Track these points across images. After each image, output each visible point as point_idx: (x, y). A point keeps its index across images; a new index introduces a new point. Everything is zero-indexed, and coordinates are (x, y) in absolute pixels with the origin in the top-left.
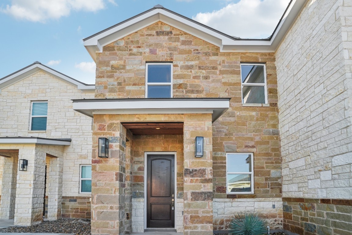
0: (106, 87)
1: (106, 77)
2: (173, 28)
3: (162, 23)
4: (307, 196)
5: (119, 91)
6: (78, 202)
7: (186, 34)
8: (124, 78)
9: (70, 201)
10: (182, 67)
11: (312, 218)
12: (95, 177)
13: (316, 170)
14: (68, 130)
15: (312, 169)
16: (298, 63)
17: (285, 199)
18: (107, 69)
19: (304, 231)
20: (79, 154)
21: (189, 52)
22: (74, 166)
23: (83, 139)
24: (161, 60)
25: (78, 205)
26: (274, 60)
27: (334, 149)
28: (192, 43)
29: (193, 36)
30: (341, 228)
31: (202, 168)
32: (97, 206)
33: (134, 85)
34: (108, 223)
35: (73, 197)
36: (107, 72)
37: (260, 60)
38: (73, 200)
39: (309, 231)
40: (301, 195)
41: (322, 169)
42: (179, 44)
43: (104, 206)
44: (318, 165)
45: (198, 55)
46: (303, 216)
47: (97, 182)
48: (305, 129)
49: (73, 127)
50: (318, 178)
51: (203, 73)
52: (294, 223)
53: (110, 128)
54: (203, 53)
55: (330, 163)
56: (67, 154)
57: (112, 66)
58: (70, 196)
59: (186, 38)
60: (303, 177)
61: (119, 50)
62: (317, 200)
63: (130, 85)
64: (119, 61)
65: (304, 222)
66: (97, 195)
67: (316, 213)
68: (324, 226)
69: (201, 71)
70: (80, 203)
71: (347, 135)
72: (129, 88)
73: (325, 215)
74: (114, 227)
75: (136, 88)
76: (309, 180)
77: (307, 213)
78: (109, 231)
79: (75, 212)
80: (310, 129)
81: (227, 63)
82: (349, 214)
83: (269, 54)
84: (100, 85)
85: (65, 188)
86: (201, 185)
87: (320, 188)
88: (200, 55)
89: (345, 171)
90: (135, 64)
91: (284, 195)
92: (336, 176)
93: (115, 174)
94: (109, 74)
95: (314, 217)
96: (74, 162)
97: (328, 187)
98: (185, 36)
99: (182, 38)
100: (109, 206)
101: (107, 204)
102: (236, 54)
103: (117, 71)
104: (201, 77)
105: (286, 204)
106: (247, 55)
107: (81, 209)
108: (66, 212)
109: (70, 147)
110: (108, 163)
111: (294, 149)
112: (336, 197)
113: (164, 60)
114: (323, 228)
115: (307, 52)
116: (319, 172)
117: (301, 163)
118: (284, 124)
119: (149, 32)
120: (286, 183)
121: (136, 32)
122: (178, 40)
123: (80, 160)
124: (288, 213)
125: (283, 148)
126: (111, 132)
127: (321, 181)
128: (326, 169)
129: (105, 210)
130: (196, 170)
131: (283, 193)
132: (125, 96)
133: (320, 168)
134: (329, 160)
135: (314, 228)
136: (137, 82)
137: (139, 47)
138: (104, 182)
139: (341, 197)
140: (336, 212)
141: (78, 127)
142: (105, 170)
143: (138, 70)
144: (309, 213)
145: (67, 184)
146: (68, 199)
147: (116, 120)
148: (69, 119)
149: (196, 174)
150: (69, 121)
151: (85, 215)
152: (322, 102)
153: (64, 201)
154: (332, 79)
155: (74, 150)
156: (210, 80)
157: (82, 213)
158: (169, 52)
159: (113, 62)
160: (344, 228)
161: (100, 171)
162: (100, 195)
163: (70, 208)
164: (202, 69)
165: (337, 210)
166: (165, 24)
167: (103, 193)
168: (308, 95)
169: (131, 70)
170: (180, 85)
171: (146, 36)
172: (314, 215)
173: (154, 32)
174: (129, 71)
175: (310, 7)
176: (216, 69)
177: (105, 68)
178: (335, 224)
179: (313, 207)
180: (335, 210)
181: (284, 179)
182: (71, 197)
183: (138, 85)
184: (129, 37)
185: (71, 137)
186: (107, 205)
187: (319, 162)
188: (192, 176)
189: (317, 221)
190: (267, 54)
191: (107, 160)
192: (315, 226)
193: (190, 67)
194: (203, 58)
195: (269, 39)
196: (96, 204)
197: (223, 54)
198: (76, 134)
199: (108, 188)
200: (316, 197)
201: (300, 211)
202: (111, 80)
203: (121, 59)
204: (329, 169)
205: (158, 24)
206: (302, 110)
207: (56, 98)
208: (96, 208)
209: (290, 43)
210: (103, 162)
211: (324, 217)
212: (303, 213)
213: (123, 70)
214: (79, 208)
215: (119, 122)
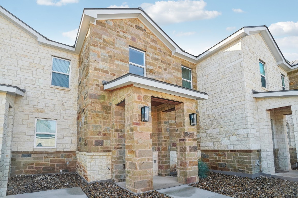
0: (99, 56)
1: (99, 48)
2: (146, 27)
3: (139, 20)
4: (220, 149)
5: (110, 63)
6: (33, 157)
7: (153, 35)
8: (113, 53)
9: (23, 156)
10: (152, 58)
11: (224, 160)
12: (137, 136)
13: (227, 135)
14: (21, 79)
15: (224, 135)
16: (215, 77)
17: (202, 151)
18: (100, 41)
19: (218, 167)
20: (34, 106)
21: (155, 48)
22: (29, 119)
23: (40, 92)
24: (139, 48)
25: (32, 160)
26: (195, 68)
27: (239, 126)
28: (157, 43)
29: (157, 38)
30: (242, 163)
31: (193, 132)
32: (139, 159)
33: (121, 61)
34: (146, 171)
35: (27, 152)
36: (100, 43)
37: (190, 67)
38: (27, 155)
39: (222, 167)
40: (216, 148)
41: (231, 135)
42: (150, 40)
43: (144, 159)
44: (228, 133)
45: (160, 52)
46: (217, 159)
47: (139, 140)
48: (220, 113)
49: (27, 78)
50: (228, 140)
51: (164, 66)
52: (210, 164)
53: (146, 99)
54: (163, 52)
55: (236, 133)
56: (20, 105)
57: (104, 40)
58: (22, 151)
59: (154, 38)
60: (218, 139)
61: (109, 28)
62: (227, 151)
63: (118, 60)
64: (109, 38)
65: (218, 163)
66: (139, 150)
67: (226, 157)
68: (232, 163)
69: (162, 64)
70: (34, 158)
71: (246, 121)
72: (117, 63)
73: (232, 158)
74: (150, 174)
75: (123, 64)
76: (222, 140)
77: (221, 158)
78: (147, 177)
79: (28, 169)
80: (223, 114)
81: (176, 63)
82: (246, 157)
83: (194, 64)
84: (94, 52)
85: (16, 142)
86: (193, 142)
87: (229, 145)
88: (162, 53)
89: (244, 137)
90: (122, 45)
91: (202, 148)
92: (240, 139)
93: (149, 134)
94: (102, 45)
95: (225, 159)
96: (29, 115)
97: (235, 144)
98: (153, 36)
99: (152, 37)
100: (147, 158)
101: (145, 156)
102: (179, 59)
103: (108, 45)
104: (162, 68)
105: (204, 153)
106: (184, 61)
107: (36, 164)
108: (16, 169)
109: (24, 98)
110: (145, 125)
111: (211, 123)
112: (239, 149)
113: (141, 49)
114: (231, 164)
115: (222, 74)
116: (229, 137)
117: (216, 131)
118: (203, 107)
119: (131, 24)
120: (204, 141)
121: (122, 20)
122: (149, 37)
123: (37, 114)
124: (205, 159)
125: (202, 121)
126: (146, 102)
127: (230, 141)
128: (233, 135)
129: (144, 162)
130: (190, 133)
131: (201, 147)
132: (115, 68)
133: (230, 135)
134: (235, 131)
135: (225, 165)
136: (123, 59)
137: (125, 32)
138: (143, 140)
139: (242, 149)
140: (239, 156)
141: (34, 79)
142: (143, 131)
143: (124, 50)
144: (222, 158)
145: (18, 138)
146: (20, 155)
147: (148, 94)
148: (22, 69)
149: (190, 136)
150: (22, 70)
151: (41, 170)
152: (232, 102)
153: (14, 157)
154: (238, 93)
155: (29, 102)
156: (167, 72)
157: (37, 168)
158: (144, 44)
159: (104, 37)
160: (243, 163)
161: (140, 132)
162: (140, 150)
163: (22, 164)
164: (163, 63)
165: (240, 155)
166: (141, 22)
167: (142, 149)
168: (222, 96)
169: (119, 48)
170: (151, 70)
171: (129, 25)
172: (225, 158)
173: (134, 25)
174: (117, 48)
175: (225, 52)
176: (170, 65)
177: (98, 39)
178: (238, 162)
179: (225, 155)
180: (239, 155)
181: (202, 139)
182: (24, 152)
183: (124, 62)
184: (117, 21)
185: (25, 88)
186: (145, 158)
187: (229, 131)
188: (189, 137)
189: (227, 161)
190: (193, 64)
191: (144, 123)
192: (226, 164)
193: (156, 59)
194: (164, 55)
195: (197, 57)
196: (138, 157)
197: (174, 57)
198: (32, 86)
199: (146, 145)
200: (227, 149)
201: (215, 157)
202: (103, 51)
203: (111, 37)
204: (235, 135)
205: (136, 20)
206: (218, 103)
207: (5, 41)
208: (139, 160)
209: (209, 64)
210: (142, 124)
211: (232, 159)
212: (217, 158)
213: (113, 46)
214: (34, 163)
215: (150, 95)
